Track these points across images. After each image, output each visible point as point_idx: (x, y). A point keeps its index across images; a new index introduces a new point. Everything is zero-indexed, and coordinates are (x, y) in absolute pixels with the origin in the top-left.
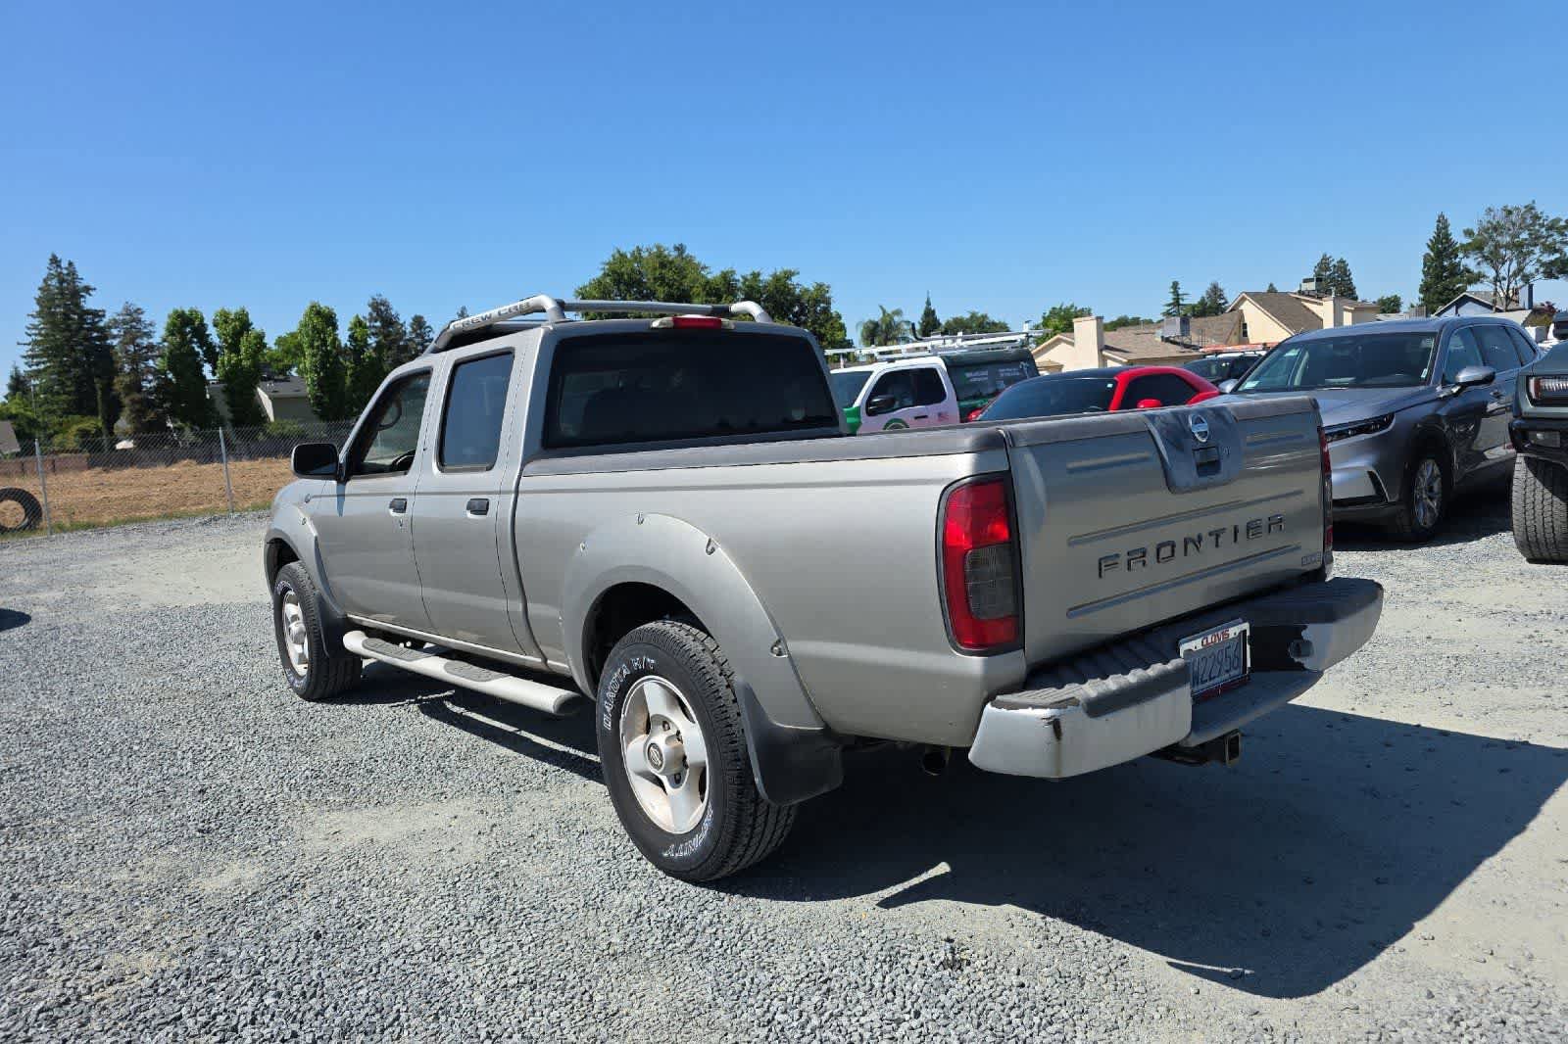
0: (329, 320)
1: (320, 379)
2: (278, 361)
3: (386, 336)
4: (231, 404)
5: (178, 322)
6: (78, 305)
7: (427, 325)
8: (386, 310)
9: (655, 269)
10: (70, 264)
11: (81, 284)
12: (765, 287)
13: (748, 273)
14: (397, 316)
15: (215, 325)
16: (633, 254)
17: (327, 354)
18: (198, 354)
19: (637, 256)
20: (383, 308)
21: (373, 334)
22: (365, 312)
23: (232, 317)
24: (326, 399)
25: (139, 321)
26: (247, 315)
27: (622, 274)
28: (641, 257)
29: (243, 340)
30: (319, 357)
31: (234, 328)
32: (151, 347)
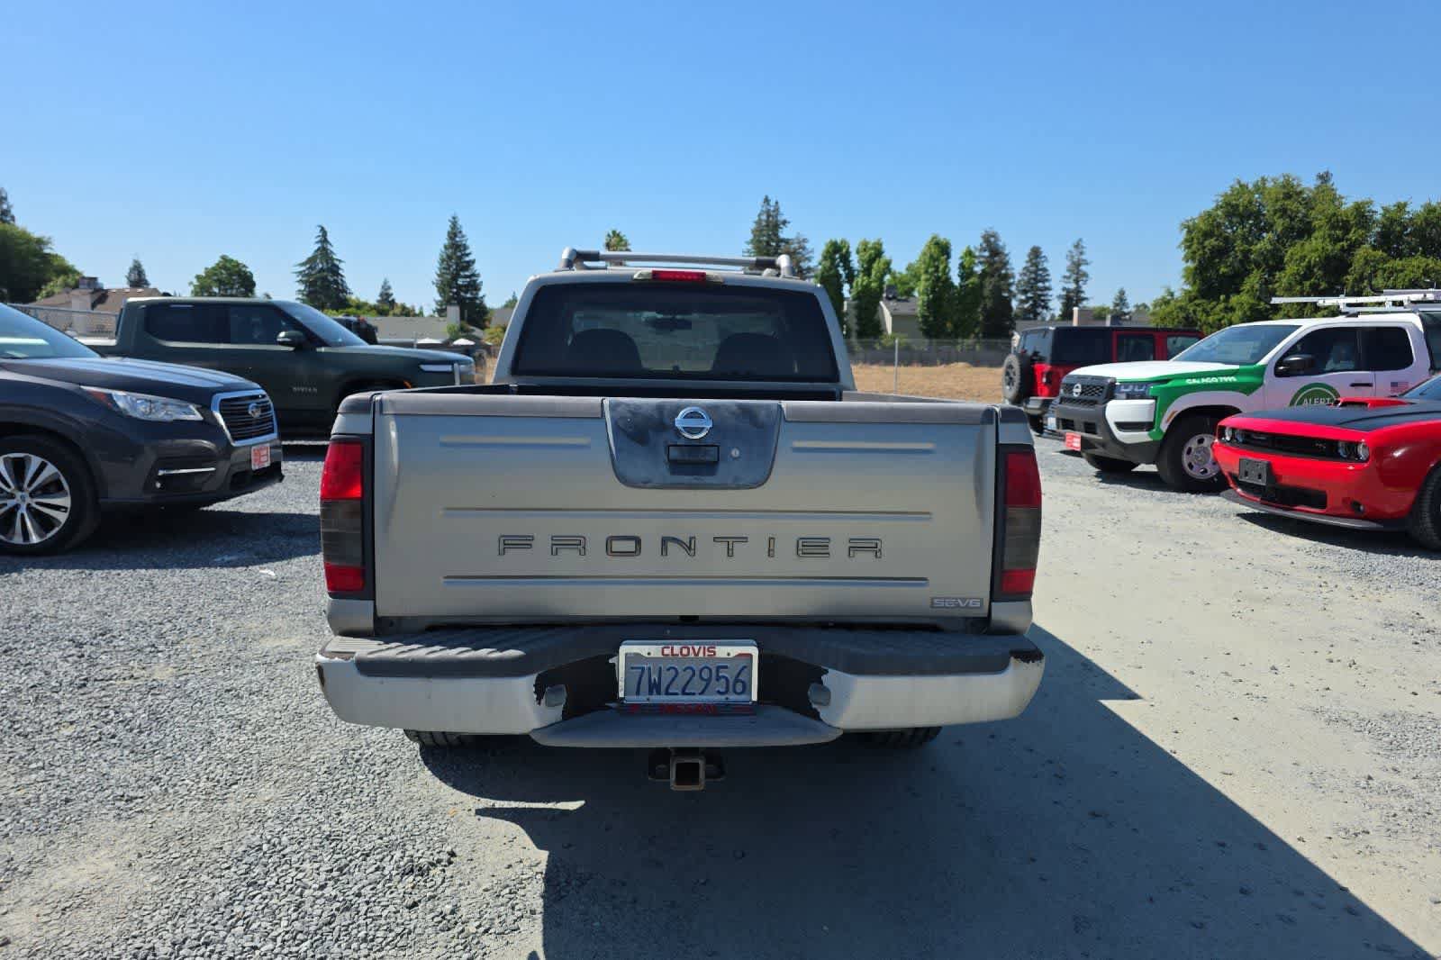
0: (943, 249)
1: (929, 301)
2: (904, 283)
3: (991, 264)
4: (859, 318)
5: (831, 250)
6: (776, 235)
7: (1043, 255)
8: (995, 241)
9: (1277, 201)
10: (777, 203)
11: (781, 218)
12: (1411, 219)
13: (1391, 203)
14: (1003, 247)
15: (858, 252)
16: (1256, 186)
17: (938, 279)
18: (841, 275)
19: (1260, 188)
20: (992, 239)
21: (981, 263)
22: (976, 242)
23: (870, 246)
24: (931, 319)
25: (804, 248)
26: (881, 245)
27: (1237, 206)
28: (1264, 188)
29: (875, 265)
30: (931, 281)
31: (870, 255)
32: (809, 269)
